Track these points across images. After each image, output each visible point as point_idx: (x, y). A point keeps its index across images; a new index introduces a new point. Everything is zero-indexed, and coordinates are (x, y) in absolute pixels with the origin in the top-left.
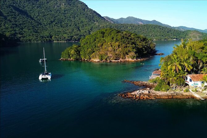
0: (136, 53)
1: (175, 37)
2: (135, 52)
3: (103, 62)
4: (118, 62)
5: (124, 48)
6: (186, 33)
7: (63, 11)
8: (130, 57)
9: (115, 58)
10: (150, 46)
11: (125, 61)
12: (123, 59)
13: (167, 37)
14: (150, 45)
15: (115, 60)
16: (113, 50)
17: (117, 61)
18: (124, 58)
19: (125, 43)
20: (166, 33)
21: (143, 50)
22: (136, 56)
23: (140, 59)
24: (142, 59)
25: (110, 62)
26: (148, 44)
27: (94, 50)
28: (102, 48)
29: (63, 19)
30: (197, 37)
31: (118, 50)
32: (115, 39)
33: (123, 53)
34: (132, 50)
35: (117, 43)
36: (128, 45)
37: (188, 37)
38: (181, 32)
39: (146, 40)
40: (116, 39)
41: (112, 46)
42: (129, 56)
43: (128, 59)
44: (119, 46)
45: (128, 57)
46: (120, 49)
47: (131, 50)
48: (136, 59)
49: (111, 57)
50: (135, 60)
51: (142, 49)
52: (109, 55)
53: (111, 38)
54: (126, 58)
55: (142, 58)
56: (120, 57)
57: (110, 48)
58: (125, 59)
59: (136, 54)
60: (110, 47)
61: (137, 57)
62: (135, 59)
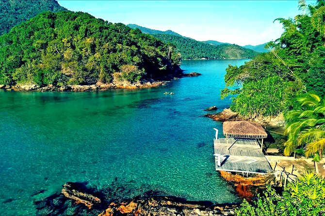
0: (140, 66)
1: (204, 54)
2: (138, 64)
3: (47, 90)
4: (90, 89)
5: (109, 52)
6: (220, 49)
7: (14, 10)
8: (125, 77)
9: (81, 80)
10: (172, 58)
11: (110, 88)
12: (104, 82)
13: (191, 55)
14: (170, 55)
15: (82, 84)
16: (76, 57)
17: (87, 87)
18: (108, 80)
19: (111, 39)
20: (190, 48)
21: (157, 62)
22: (141, 74)
23: (151, 82)
24: (156, 84)
25: (65, 90)
26: (167, 54)
27: (23, 60)
28: (45, 52)
29: (11, 22)
30: (238, 55)
31: (91, 59)
32: (82, 29)
33: (105, 67)
34: (129, 58)
35: (89, 40)
36: (119, 46)
37: (224, 55)
38: (212, 47)
39: (163, 46)
40: (87, 30)
41: (73, 47)
42: (121, 74)
43: (120, 83)
44: (93, 47)
45: (120, 76)
46: (97, 55)
47: (127, 58)
48: (142, 83)
49: (70, 76)
50: (138, 84)
51: (154, 58)
52: (66, 70)
53: (72, 26)
54: (115, 80)
55: (156, 80)
56: (97, 77)
57: (68, 54)
58: (111, 81)
59: (140, 68)
60: (69, 51)
61: (144, 79)
62: (138, 81)
